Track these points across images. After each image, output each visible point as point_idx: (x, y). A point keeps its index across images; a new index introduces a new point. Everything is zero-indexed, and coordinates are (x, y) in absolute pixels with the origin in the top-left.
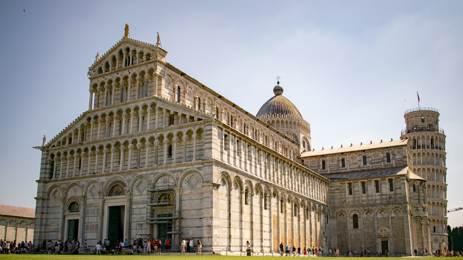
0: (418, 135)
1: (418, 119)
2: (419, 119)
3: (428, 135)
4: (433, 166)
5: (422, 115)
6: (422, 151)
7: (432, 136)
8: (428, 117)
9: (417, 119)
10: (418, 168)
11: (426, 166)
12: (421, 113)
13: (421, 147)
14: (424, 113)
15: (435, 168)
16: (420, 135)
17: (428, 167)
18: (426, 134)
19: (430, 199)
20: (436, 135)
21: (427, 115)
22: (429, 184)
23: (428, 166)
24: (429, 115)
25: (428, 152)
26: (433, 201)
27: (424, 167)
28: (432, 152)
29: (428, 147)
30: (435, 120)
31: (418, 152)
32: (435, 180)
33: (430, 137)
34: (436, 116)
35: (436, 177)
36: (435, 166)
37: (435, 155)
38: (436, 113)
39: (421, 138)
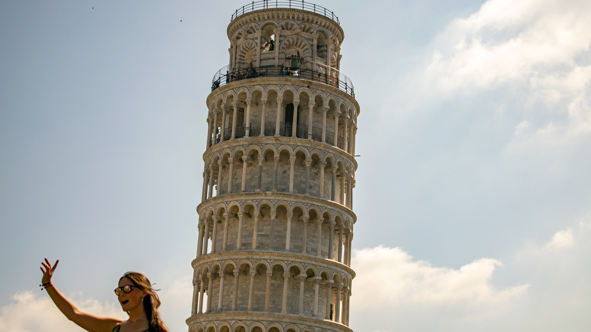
0: (241, 90)
1: (253, 39)
2: (257, 38)
3: (272, 88)
4: (280, 198)
5: (266, 25)
6: (249, 145)
7: (289, 94)
8: (286, 32)
9: (251, 41)
10: (232, 204)
11: (257, 198)
12: (264, 18)
13: (247, 132)
14: (273, 17)
15: (290, 203)
16: (246, 91)
17: (264, 202)
18: (265, 86)
19: (261, 318)
20: (301, 90)
21: (283, 23)
22: (262, 262)
23: (261, 197)
24: (292, 25)
25: (267, 147)
26: (272, 326)
27: (249, 202)
28: (281, 148)
29: (269, 132)
30: (315, 42)
31: (237, 149)
32: (288, 247)
33: (280, 96)
34: (318, 31)
35: (291, 238)
36: (289, 196)
37: (293, 158)
38: (320, 20)
39: (248, 100)
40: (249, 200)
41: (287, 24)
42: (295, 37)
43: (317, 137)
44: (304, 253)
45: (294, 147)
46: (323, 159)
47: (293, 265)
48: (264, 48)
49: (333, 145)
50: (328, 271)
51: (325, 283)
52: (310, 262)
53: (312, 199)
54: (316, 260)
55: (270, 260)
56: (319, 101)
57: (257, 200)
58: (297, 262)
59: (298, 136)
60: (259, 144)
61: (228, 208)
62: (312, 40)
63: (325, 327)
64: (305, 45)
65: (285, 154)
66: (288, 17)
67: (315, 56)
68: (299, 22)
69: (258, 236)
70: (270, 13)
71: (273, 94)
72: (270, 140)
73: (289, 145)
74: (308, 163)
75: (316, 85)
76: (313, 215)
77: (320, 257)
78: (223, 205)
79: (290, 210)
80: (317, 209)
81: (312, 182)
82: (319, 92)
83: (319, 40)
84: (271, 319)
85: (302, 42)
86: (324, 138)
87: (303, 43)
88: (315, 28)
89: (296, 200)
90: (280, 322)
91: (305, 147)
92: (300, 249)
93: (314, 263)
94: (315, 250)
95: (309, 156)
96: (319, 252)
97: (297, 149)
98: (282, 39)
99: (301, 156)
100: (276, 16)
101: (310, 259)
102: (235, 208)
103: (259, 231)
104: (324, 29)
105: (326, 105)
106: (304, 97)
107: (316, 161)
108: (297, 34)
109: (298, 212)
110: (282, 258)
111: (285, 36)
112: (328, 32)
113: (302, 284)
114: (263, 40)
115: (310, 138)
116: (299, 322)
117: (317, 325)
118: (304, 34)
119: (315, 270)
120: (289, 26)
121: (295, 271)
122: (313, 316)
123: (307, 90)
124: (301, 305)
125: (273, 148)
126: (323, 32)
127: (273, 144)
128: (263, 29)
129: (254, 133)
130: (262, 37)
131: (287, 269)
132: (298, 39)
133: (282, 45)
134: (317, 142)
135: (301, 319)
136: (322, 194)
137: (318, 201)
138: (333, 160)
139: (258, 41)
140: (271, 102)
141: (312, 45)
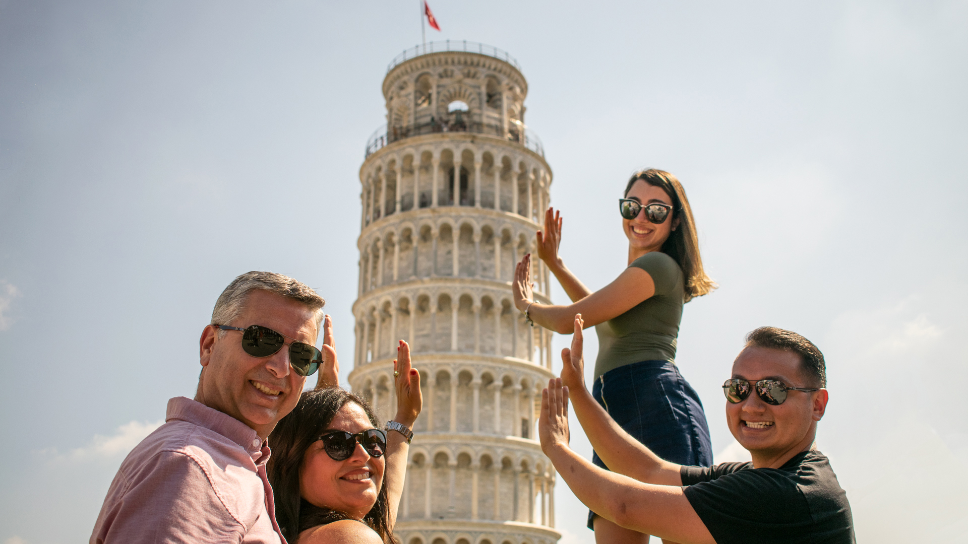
0: (390, 157)
1: (407, 95)
2: (409, 94)
3: (426, 148)
4: (441, 284)
5: (421, 75)
6: (401, 222)
7: (447, 154)
8: (445, 81)
9: (404, 99)
11: (412, 287)
12: (417, 68)
13: (398, 207)
14: (428, 65)
15: (455, 290)
16: (395, 156)
17: (422, 292)
18: (417, 147)
19: (422, 441)
20: (463, 146)
21: (441, 70)
22: (422, 368)
24: (452, 71)
25: (422, 223)
26: (439, 450)
27: (403, 294)
28: (440, 221)
29: (425, 203)
30: (484, 90)
31: (388, 230)
32: (454, 345)
33: (437, 157)
34: (487, 76)
35: (459, 335)
36: (453, 280)
37: (456, 233)
38: (488, 62)
39: (398, 167)
40: (404, 291)
41: (446, 71)
42: (457, 86)
43: (488, 204)
44: (477, 353)
45: (457, 218)
46: (498, 231)
47: (462, 368)
48: (420, 105)
49: (511, 211)
50: (512, 375)
51: (509, 390)
52: (484, 363)
53: (483, 283)
54: (493, 360)
55: (432, 364)
56: (488, 160)
57: (412, 290)
58: (468, 364)
59: (461, 203)
60: (412, 219)
61: (379, 305)
62: (479, 87)
63: (511, 446)
64: (470, 94)
65: (446, 230)
66: (446, 63)
67: (485, 105)
68: (461, 67)
69: (417, 337)
70: (424, 61)
71: (428, 156)
72: (426, 213)
73: (451, 217)
74: (477, 237)
75: (483, 139)
76: (487, 303)
77: (499, 355)
78: (374, 303)
79: (456, 298)
80: (492, 295)
81: (486, 263)
82: (487, 148)
83: (489, 86)
84: (436, 441)
85: (466, 91)
86: (497, 203)
87: (468, 93)
88: (482, 73)
89: (463, 285)
90: (447, 444)
91: (473, 217)
92: (471, 347)
93: (490, 364)
94: (493, 349)
95: (477, 228)
96: (498, 350)
97: (461, 221)
98: (440, 89)
99: (467, 230)
100: (431, 62)
101: (483, 359)
102: (387, 304)
103: (417, 330)
104: (496, 74)
105: (498, 163)
106: (468, 156)
107: (488, 234)
108: (460, 82)
109: (466, 301)
110: (446, 361)
111: (444, 86)
112: (501, 76)
113: (476, 394)
114: (418, 94)
115: (478, 205)
116: (474, 442)
117: (500, 445)
118: (469, 81)
119: (494, 374)
120: (449, 73)
121: (465, 377)
122: (495, 433)
123: (470, 146)
124: (476, 421)
125: (430, 223)
126: (494, 77)
127: (430, 218)
128: (417, 80)
129: (406, 208)
130: (416, 92)
131: (454, 375)
132: (460, 88)
133: (441, 97)
134: (487, 210)
135: (475, 438)
136: (498, 275)
137: (493, 284)
138: (512, 232)
139: (412, 97)
140: (426, 167)
141: (479, 94)
